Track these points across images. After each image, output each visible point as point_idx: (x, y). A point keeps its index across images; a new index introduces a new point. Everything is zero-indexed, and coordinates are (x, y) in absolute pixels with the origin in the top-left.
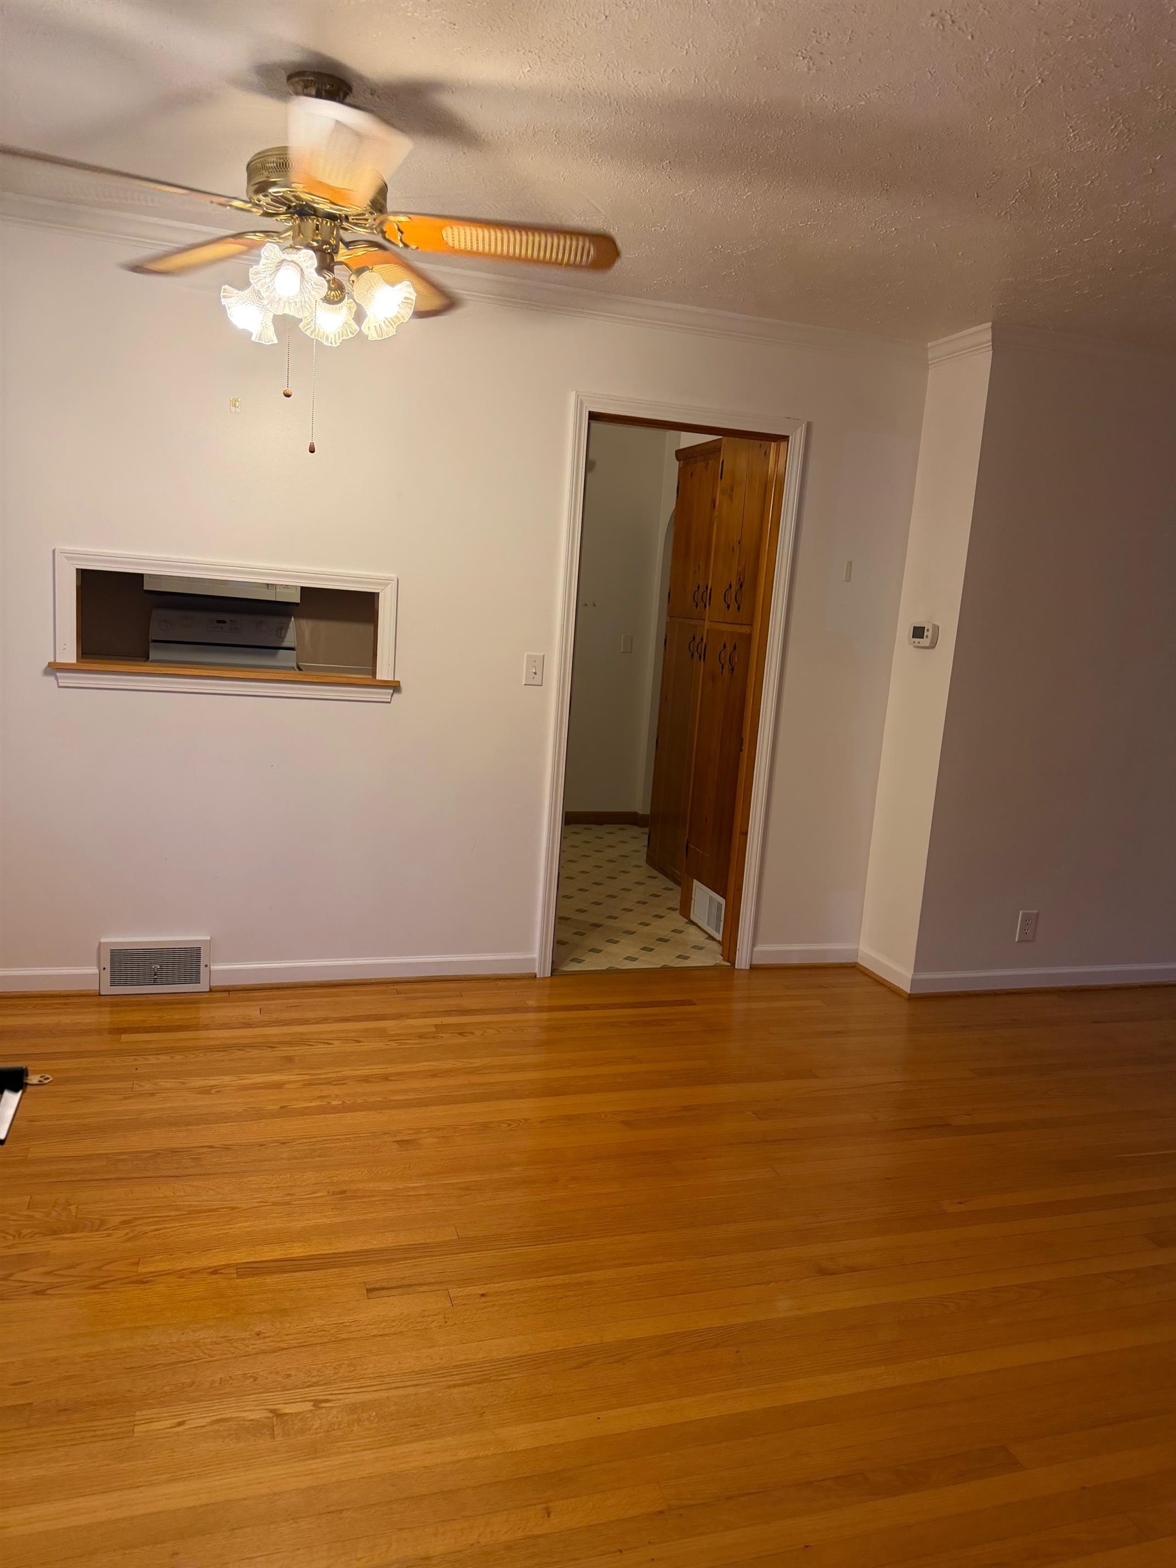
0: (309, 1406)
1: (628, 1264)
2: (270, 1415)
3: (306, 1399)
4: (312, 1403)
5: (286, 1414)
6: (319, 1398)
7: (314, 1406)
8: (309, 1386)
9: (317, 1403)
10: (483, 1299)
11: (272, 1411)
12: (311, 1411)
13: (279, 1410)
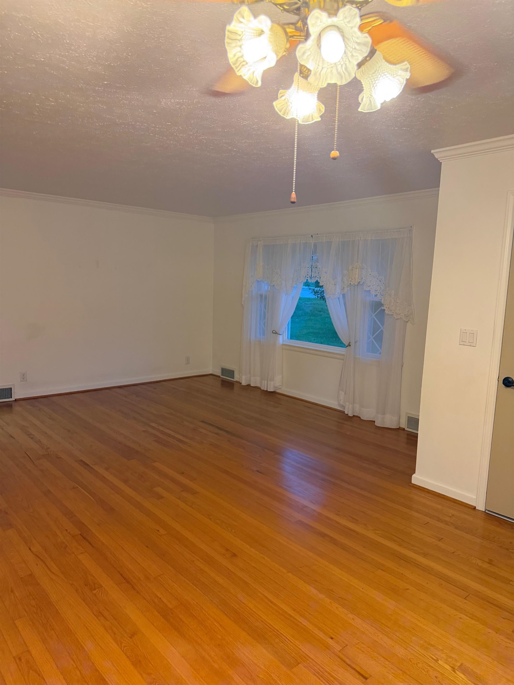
0: (440, 662)
1: (272, 603)
2: (456, 671)
3: (439, 665)
4: (438, 662)
5: (450, 666)
6: (434, 662)
7: (438, 660)
8: (432, 667)
9: (437, 661)
10: (334, 637)
11: (455, 672)
12: (441, 660)
13: (452, 670)
